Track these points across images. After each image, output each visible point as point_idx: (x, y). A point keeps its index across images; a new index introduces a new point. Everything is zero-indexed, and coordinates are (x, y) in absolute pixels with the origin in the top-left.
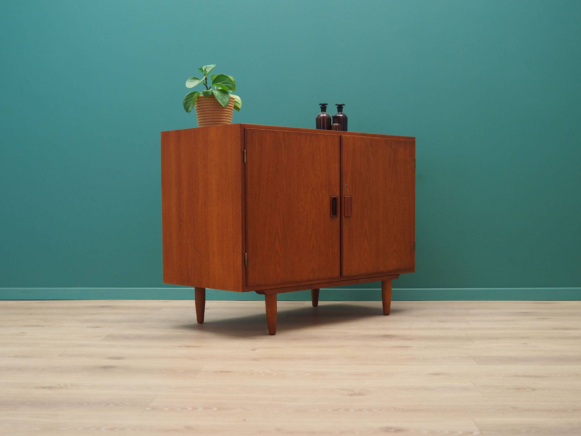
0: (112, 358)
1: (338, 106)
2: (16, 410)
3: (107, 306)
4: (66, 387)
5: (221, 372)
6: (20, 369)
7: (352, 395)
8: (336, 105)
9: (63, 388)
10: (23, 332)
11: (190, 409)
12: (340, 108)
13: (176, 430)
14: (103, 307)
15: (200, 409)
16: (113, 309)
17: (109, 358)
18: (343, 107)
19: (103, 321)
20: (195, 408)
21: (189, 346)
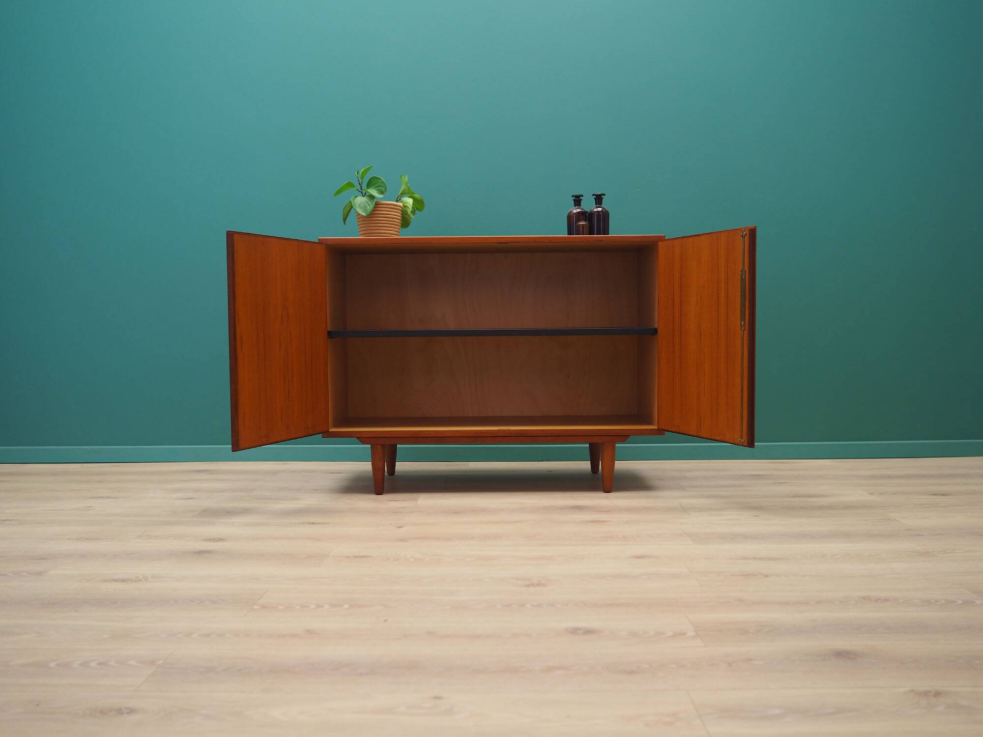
0: (210, 540)
1: (595, 197)
2: (77, 611)
3: (205, 471)
4: (146, 579)
5: (356, 557)
6: (84, 556)
7: (528, 586)
8: (593, 195)
9: (141, 580)
10: (89, 505)
11: (313, 607)
12: (599, 199)
13: (293, 636)
14: (199, 471)
15: (327, 606)
16: (212, 474)
17: (205, 540)
18: (603, 198)
19: (198, 490)
20: (319, 606)
21: (313, 523)
